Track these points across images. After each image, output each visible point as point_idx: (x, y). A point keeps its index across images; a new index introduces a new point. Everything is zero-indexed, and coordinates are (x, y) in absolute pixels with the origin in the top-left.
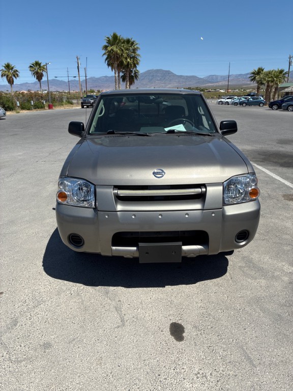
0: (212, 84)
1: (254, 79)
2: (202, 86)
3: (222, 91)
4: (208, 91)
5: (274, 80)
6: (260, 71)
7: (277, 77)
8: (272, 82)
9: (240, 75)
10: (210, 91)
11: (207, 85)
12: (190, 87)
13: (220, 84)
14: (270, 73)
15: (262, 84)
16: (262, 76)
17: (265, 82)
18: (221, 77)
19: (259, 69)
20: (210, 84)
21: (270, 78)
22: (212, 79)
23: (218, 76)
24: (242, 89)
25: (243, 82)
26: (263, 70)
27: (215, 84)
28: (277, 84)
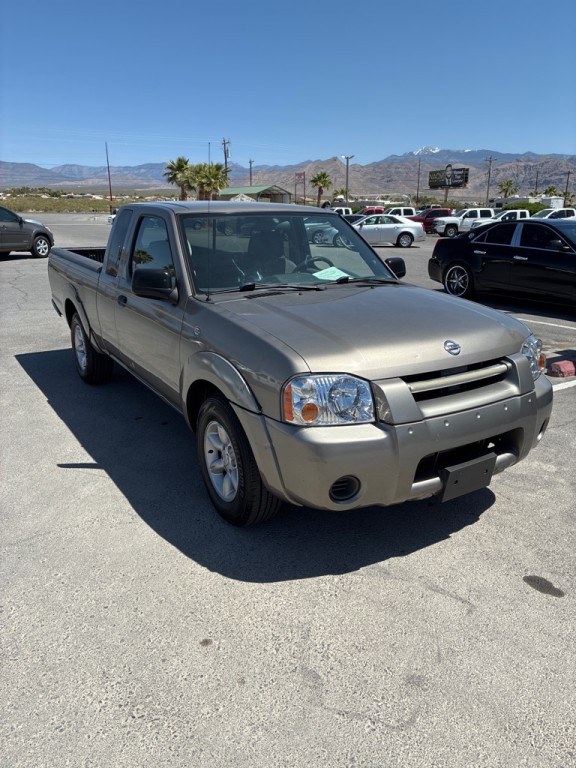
0: (73, 183)
1: (173, 179)
2: (54, 185)
3: (97, 197)
4: (68, 197)
5: (211, 182)
6: (181, 165)
7: (215, 177)
8: (209, 185)
9: (126, 168)
10: (72, 197)
11: (61, 184)
12: (25, 186)
13: (90, 183)
14: (200, 169)
15: (191, 188)
16: (187, 173)
17: (195, 185)
18: (90, 169)
19: (180, 160)
20: (68, 183)
21: (203, 178)
22: (68, 171)
23: (82, 167)
24: (135, 194)
25: (135, 182)
26: (186, 163)
27: (80, 183)
28: (217, 191)
